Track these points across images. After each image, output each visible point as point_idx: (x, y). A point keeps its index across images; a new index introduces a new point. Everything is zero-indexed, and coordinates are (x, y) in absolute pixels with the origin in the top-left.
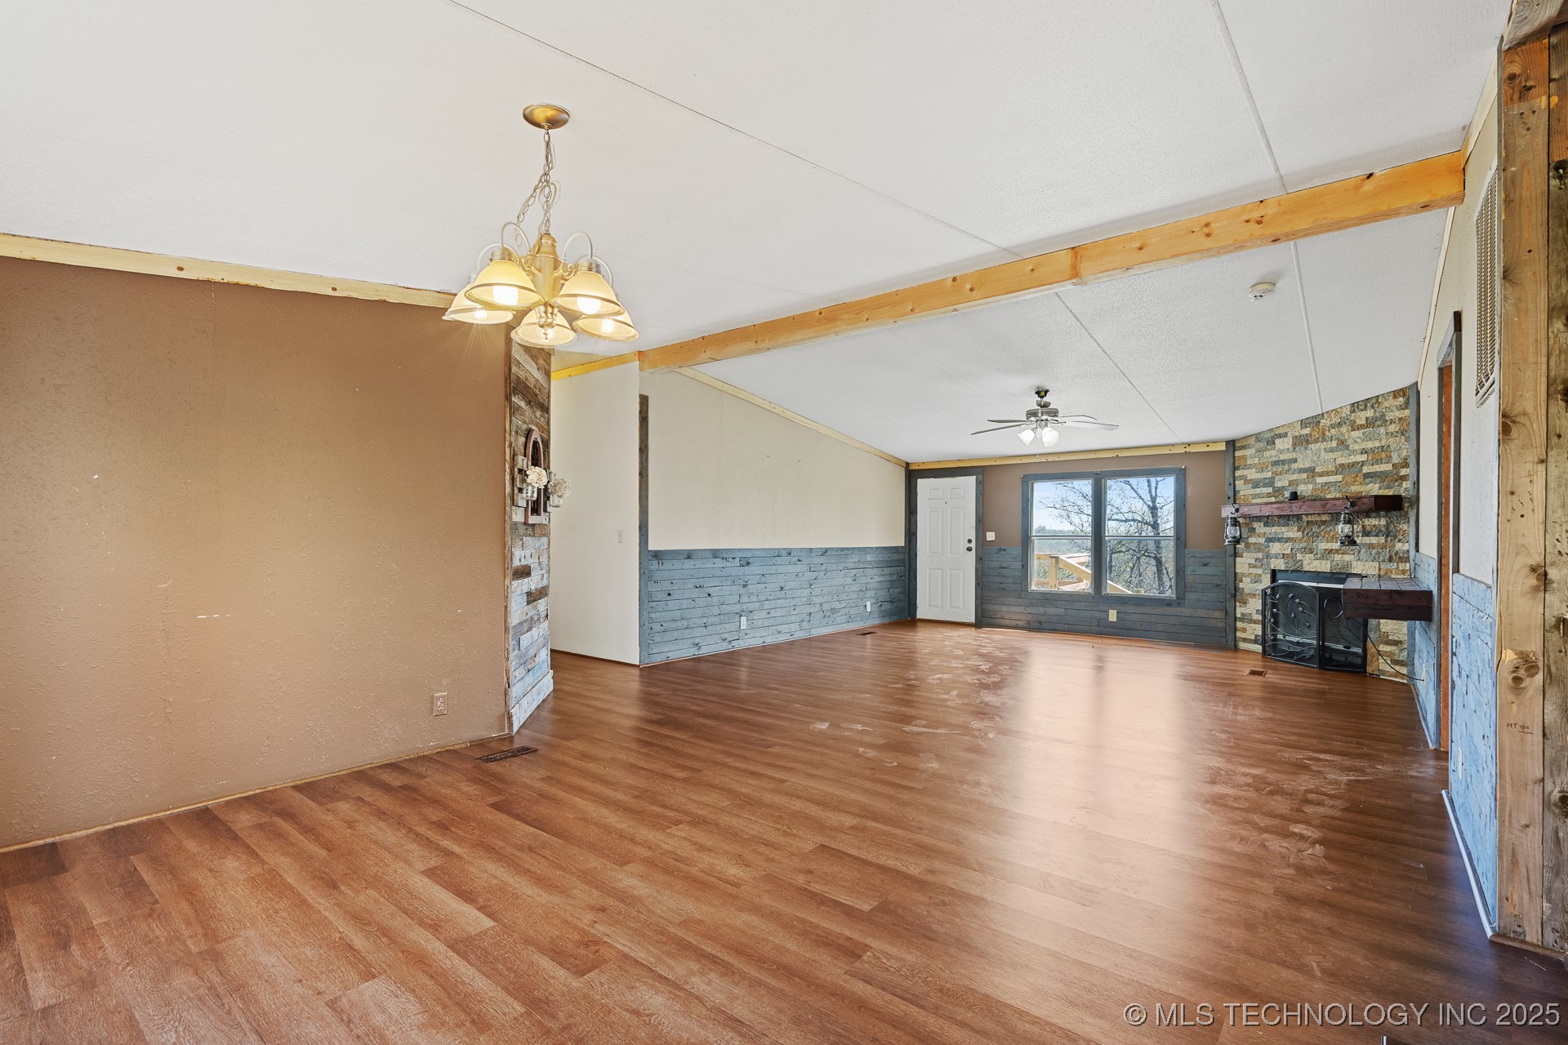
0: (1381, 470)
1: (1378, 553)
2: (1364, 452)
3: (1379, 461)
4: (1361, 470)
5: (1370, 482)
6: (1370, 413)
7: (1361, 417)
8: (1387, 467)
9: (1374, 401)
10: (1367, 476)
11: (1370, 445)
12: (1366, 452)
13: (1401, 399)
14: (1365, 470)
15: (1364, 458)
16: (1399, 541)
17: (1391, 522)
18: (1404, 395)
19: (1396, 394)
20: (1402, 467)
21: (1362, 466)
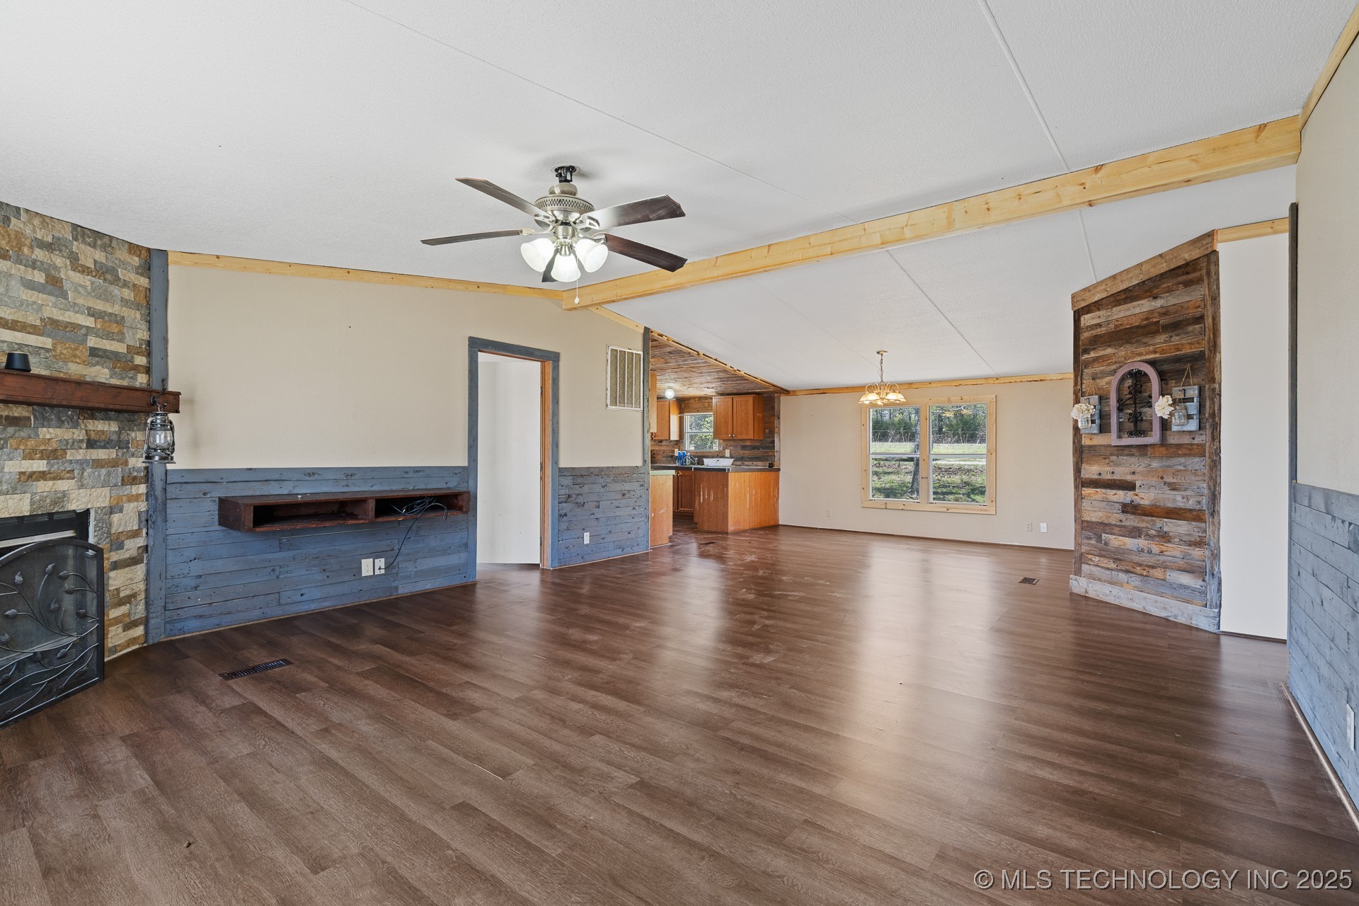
0: (112, 348)
1: (109, 474)
2: (92, 313)
3: (108, 336)
4: (85, 341)
5: (97, 364)
6: (99, 256)
7: (90, 256)
8: (120, 348)
9: (106, 240)
10: (94, 352)
11: (100, 306)
12: (92, 316)
13: (137, 259)
14: (92, 342)
15: (89, 322)
16: (133, 455)
17: (123, 429)
18: (139, 256)
19: (133, 248)
20: (138, 354)
21: (86, 335)
